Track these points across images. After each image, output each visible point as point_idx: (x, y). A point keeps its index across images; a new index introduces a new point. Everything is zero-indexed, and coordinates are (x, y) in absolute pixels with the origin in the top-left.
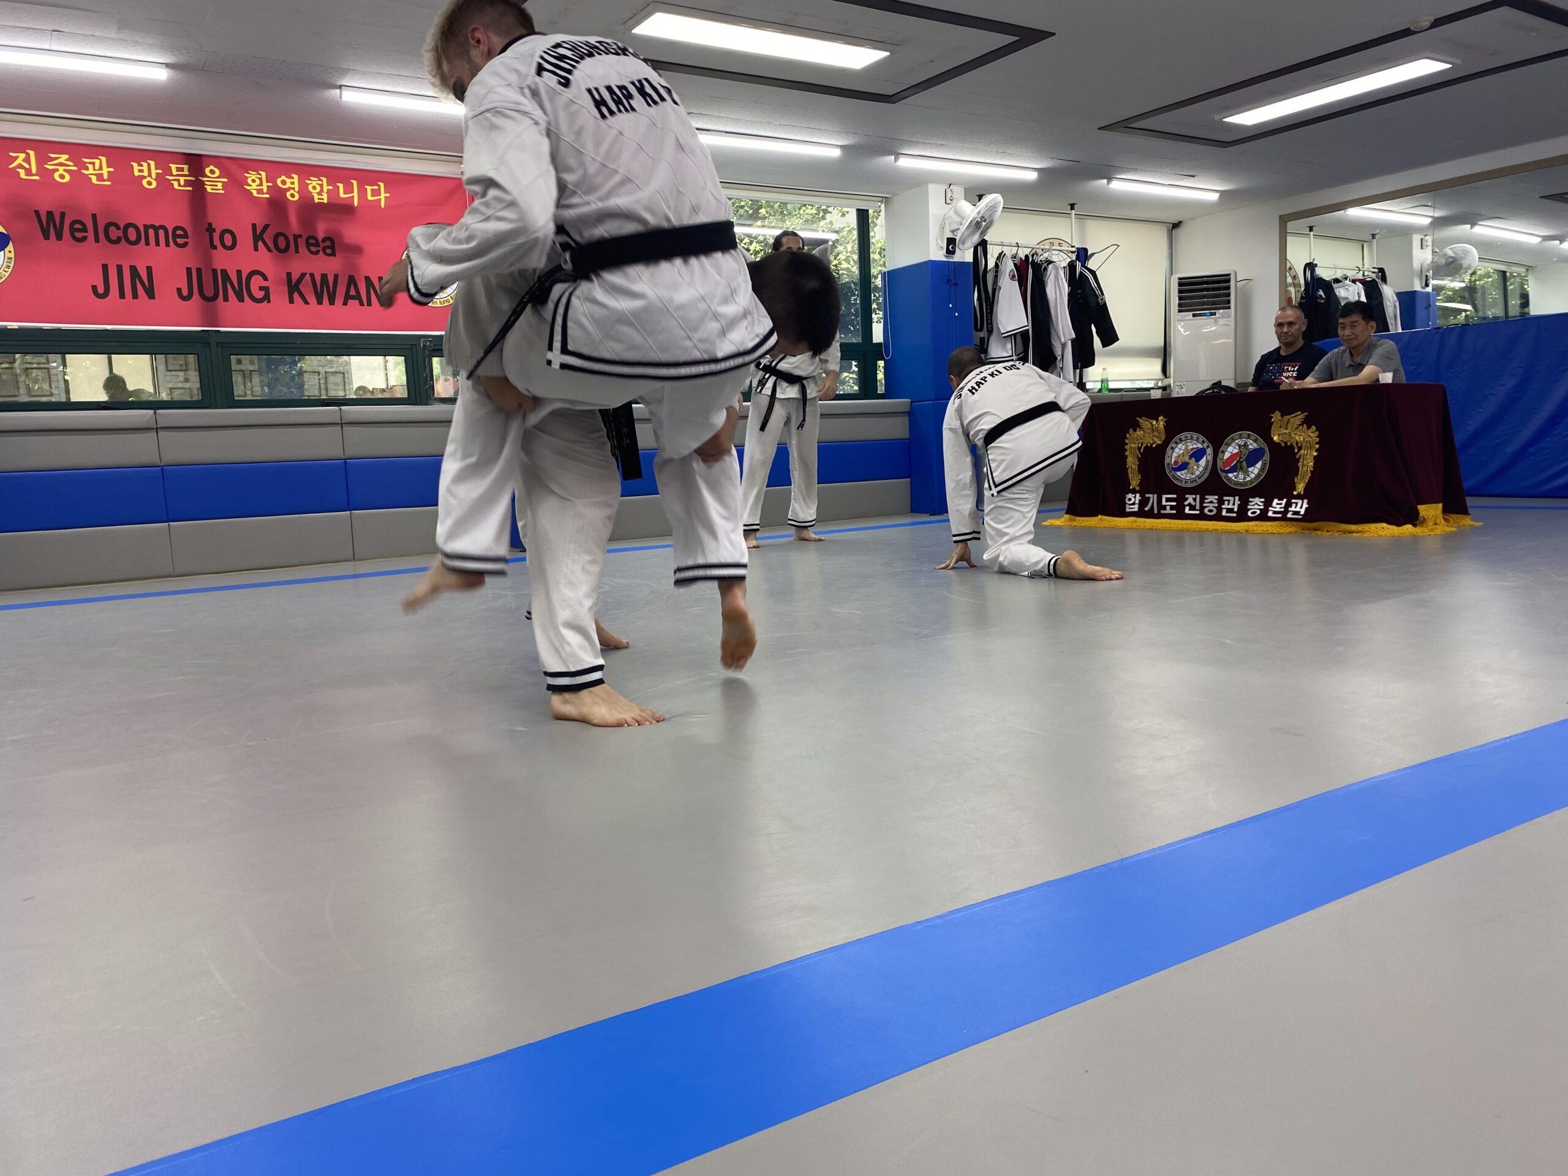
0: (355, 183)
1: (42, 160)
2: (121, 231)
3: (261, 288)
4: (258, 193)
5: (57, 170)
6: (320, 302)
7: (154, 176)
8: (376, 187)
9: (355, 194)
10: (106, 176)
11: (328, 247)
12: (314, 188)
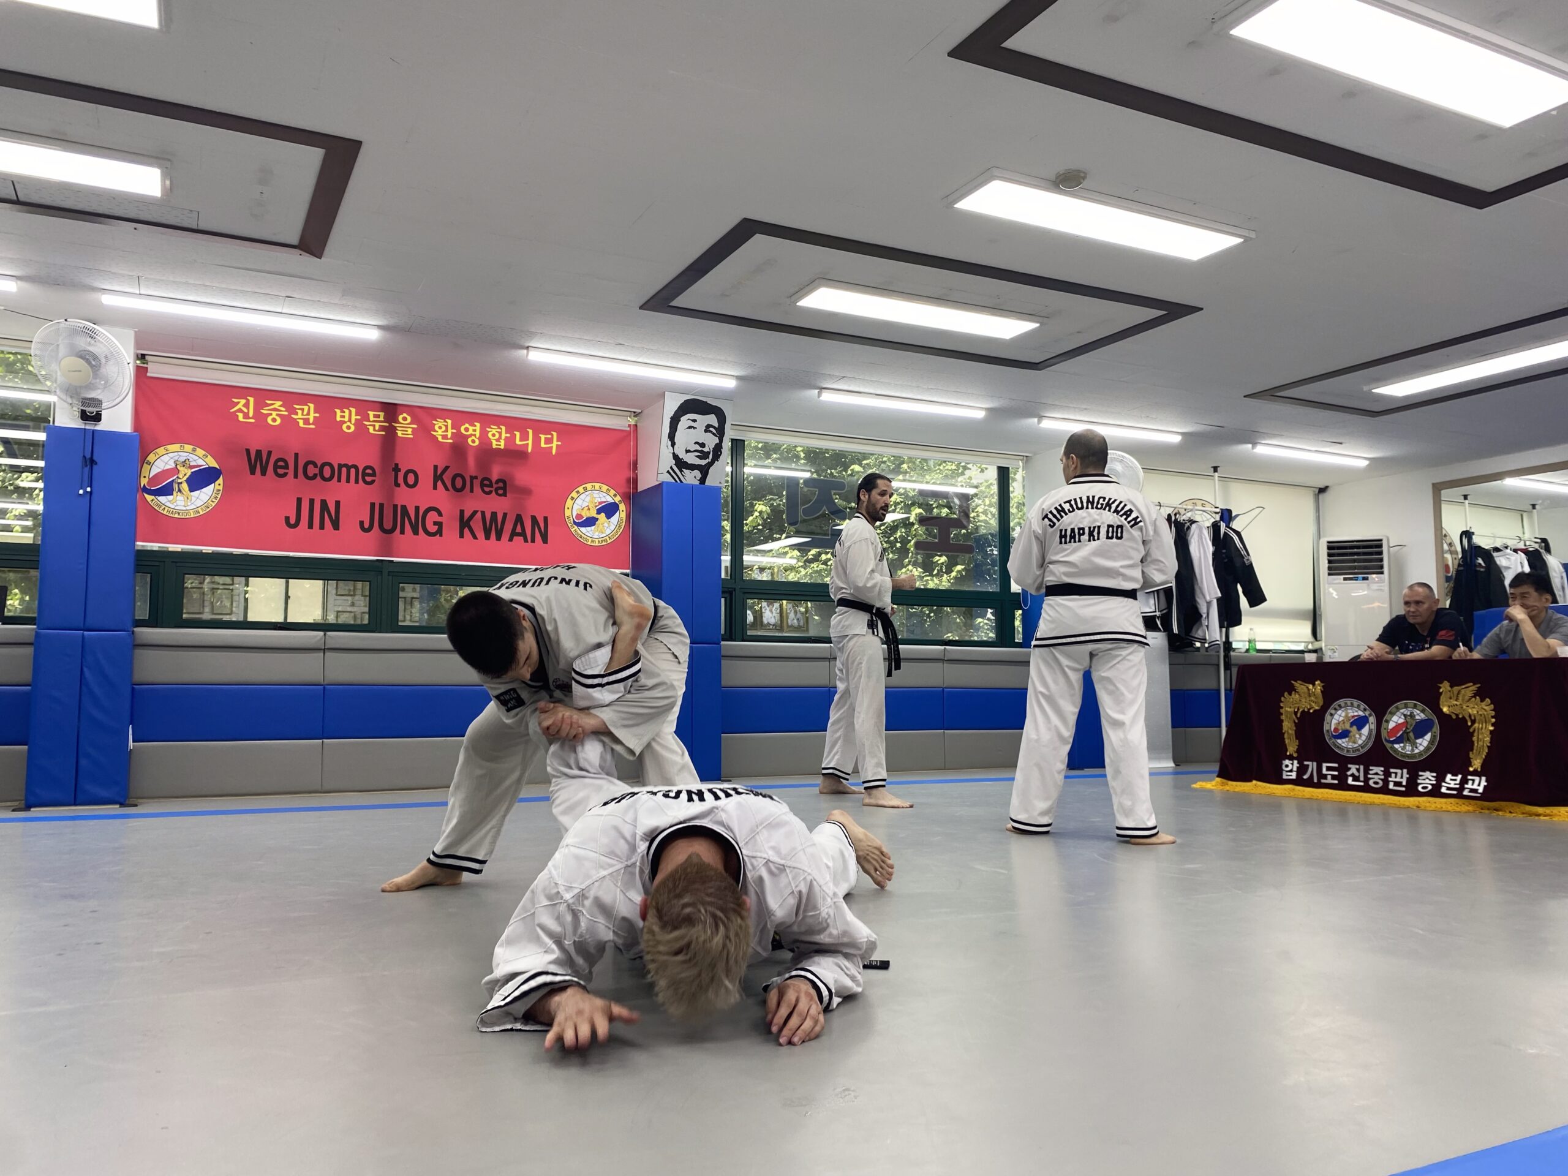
0: (531, 432)
1: (259, 406)
2: (318, 469)
3: (435, 523)
4: (443, 439)
5: (271, 414)
6: (488, 537)
7: (353, 422)
8: (549, 436)
9: (530, 442)
10: (311, 421)
11: (500, 488)
12: (494, 435)
